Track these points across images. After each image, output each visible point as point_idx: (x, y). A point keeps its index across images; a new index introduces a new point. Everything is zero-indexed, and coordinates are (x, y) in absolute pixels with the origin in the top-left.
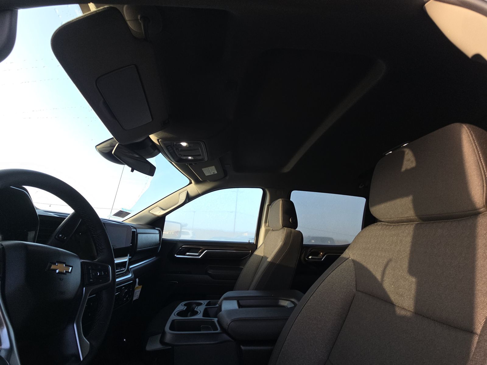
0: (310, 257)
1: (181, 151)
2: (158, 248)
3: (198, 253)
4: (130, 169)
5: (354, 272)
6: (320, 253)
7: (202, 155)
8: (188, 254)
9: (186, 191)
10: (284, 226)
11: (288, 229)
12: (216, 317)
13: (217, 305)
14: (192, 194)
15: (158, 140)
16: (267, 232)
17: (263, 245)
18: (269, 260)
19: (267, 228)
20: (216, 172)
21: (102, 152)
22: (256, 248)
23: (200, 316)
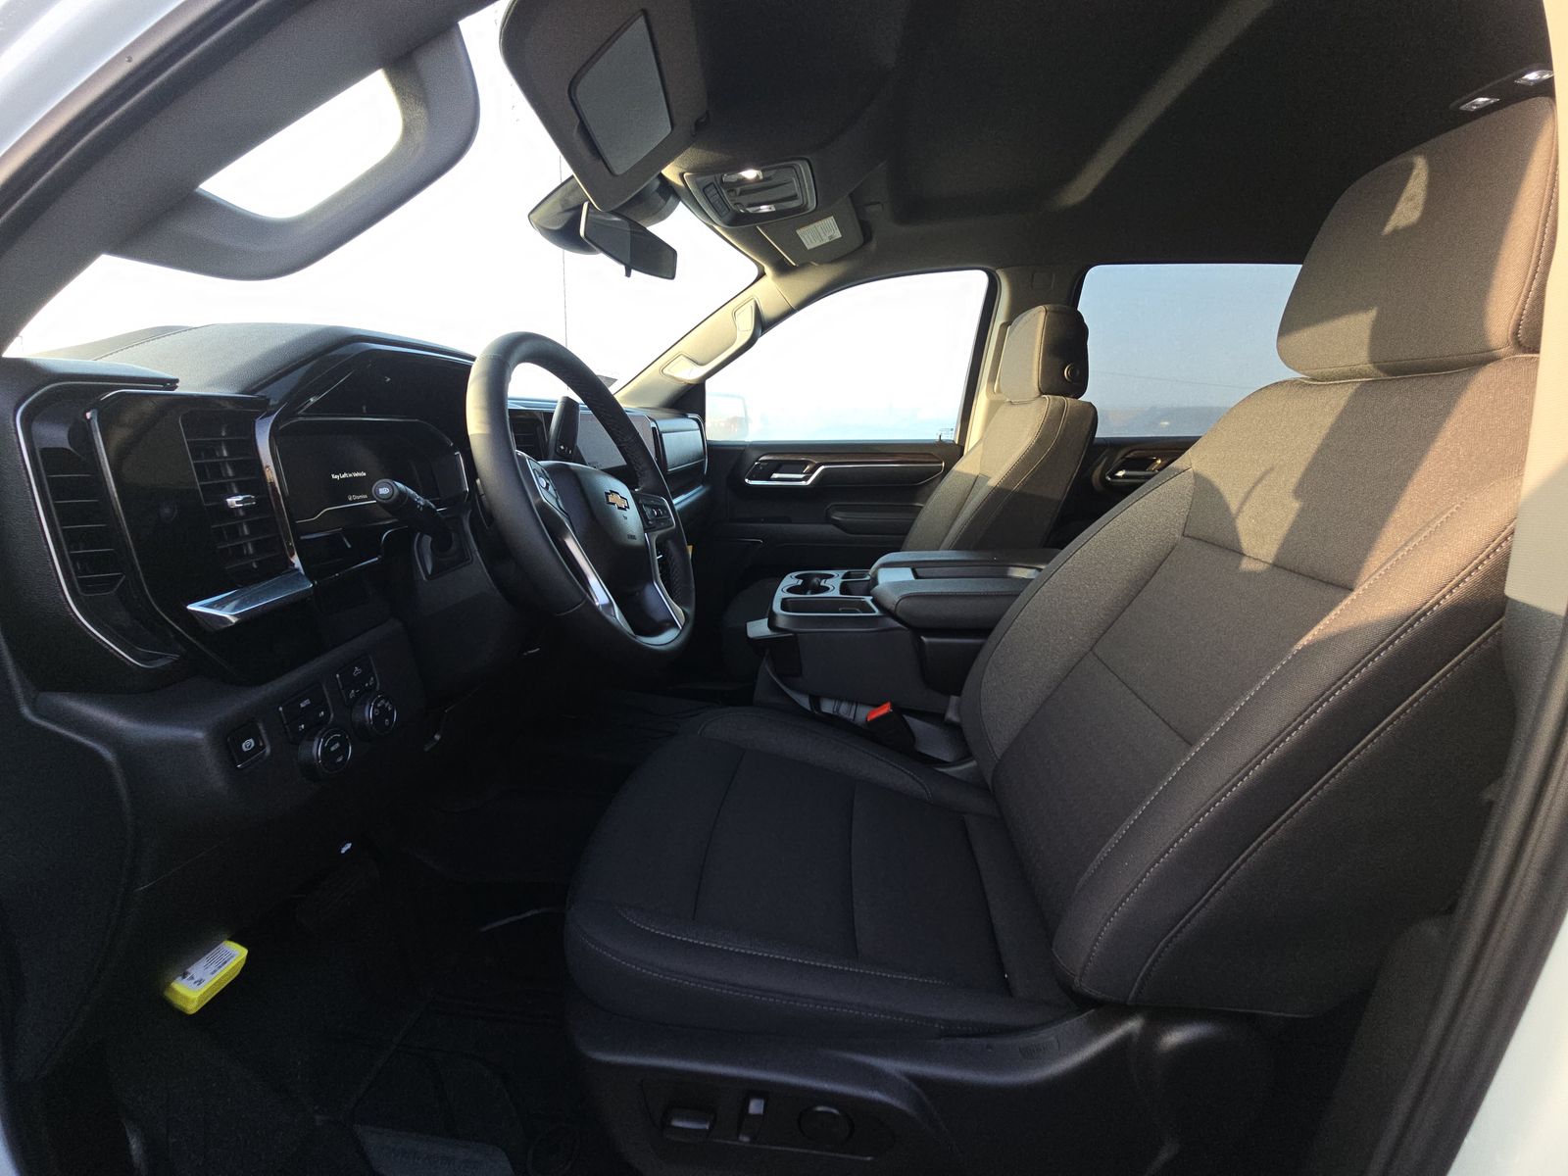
0: (1120, 474)
1: (741, 194)
2: (703, 463)
3: (802, 473)
4: (622, 268)
5: (1190, 499)
6: (1155, 461)
7: (799, 195)
8: (776, 476)
9: (752, 303)
10: (1044, 391)
11: (1054, 399)
12: (869, 595)
13: (868, 578)
14: (769, 312)
15: (681, 175)
16: (993, 408)
17: (982, 445)
18: (993, 482)
19: (995, 397)
20: (838, 235)
21: (545, 229)
22: (962, 455)
23: (835, 593)
